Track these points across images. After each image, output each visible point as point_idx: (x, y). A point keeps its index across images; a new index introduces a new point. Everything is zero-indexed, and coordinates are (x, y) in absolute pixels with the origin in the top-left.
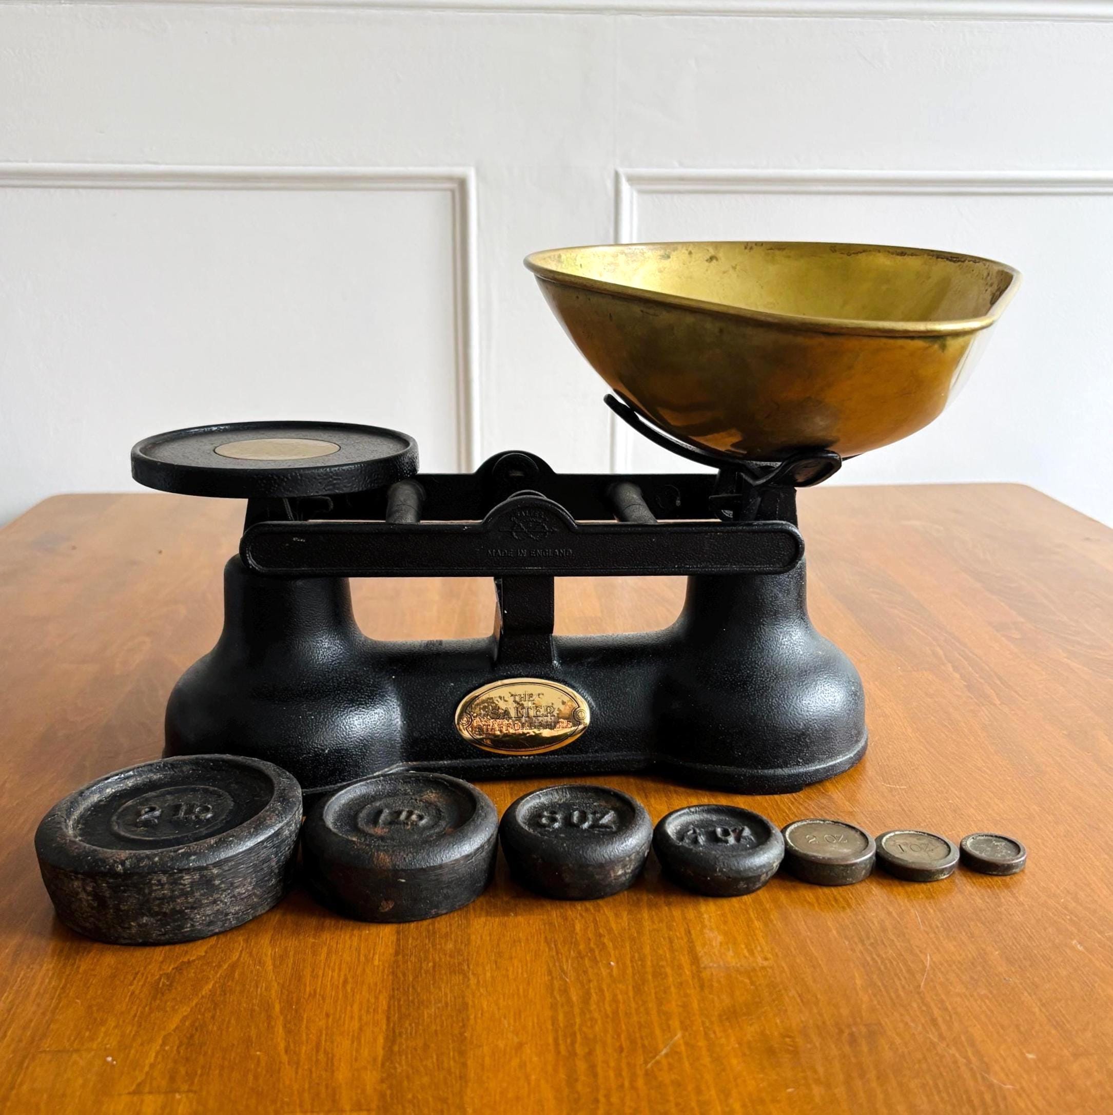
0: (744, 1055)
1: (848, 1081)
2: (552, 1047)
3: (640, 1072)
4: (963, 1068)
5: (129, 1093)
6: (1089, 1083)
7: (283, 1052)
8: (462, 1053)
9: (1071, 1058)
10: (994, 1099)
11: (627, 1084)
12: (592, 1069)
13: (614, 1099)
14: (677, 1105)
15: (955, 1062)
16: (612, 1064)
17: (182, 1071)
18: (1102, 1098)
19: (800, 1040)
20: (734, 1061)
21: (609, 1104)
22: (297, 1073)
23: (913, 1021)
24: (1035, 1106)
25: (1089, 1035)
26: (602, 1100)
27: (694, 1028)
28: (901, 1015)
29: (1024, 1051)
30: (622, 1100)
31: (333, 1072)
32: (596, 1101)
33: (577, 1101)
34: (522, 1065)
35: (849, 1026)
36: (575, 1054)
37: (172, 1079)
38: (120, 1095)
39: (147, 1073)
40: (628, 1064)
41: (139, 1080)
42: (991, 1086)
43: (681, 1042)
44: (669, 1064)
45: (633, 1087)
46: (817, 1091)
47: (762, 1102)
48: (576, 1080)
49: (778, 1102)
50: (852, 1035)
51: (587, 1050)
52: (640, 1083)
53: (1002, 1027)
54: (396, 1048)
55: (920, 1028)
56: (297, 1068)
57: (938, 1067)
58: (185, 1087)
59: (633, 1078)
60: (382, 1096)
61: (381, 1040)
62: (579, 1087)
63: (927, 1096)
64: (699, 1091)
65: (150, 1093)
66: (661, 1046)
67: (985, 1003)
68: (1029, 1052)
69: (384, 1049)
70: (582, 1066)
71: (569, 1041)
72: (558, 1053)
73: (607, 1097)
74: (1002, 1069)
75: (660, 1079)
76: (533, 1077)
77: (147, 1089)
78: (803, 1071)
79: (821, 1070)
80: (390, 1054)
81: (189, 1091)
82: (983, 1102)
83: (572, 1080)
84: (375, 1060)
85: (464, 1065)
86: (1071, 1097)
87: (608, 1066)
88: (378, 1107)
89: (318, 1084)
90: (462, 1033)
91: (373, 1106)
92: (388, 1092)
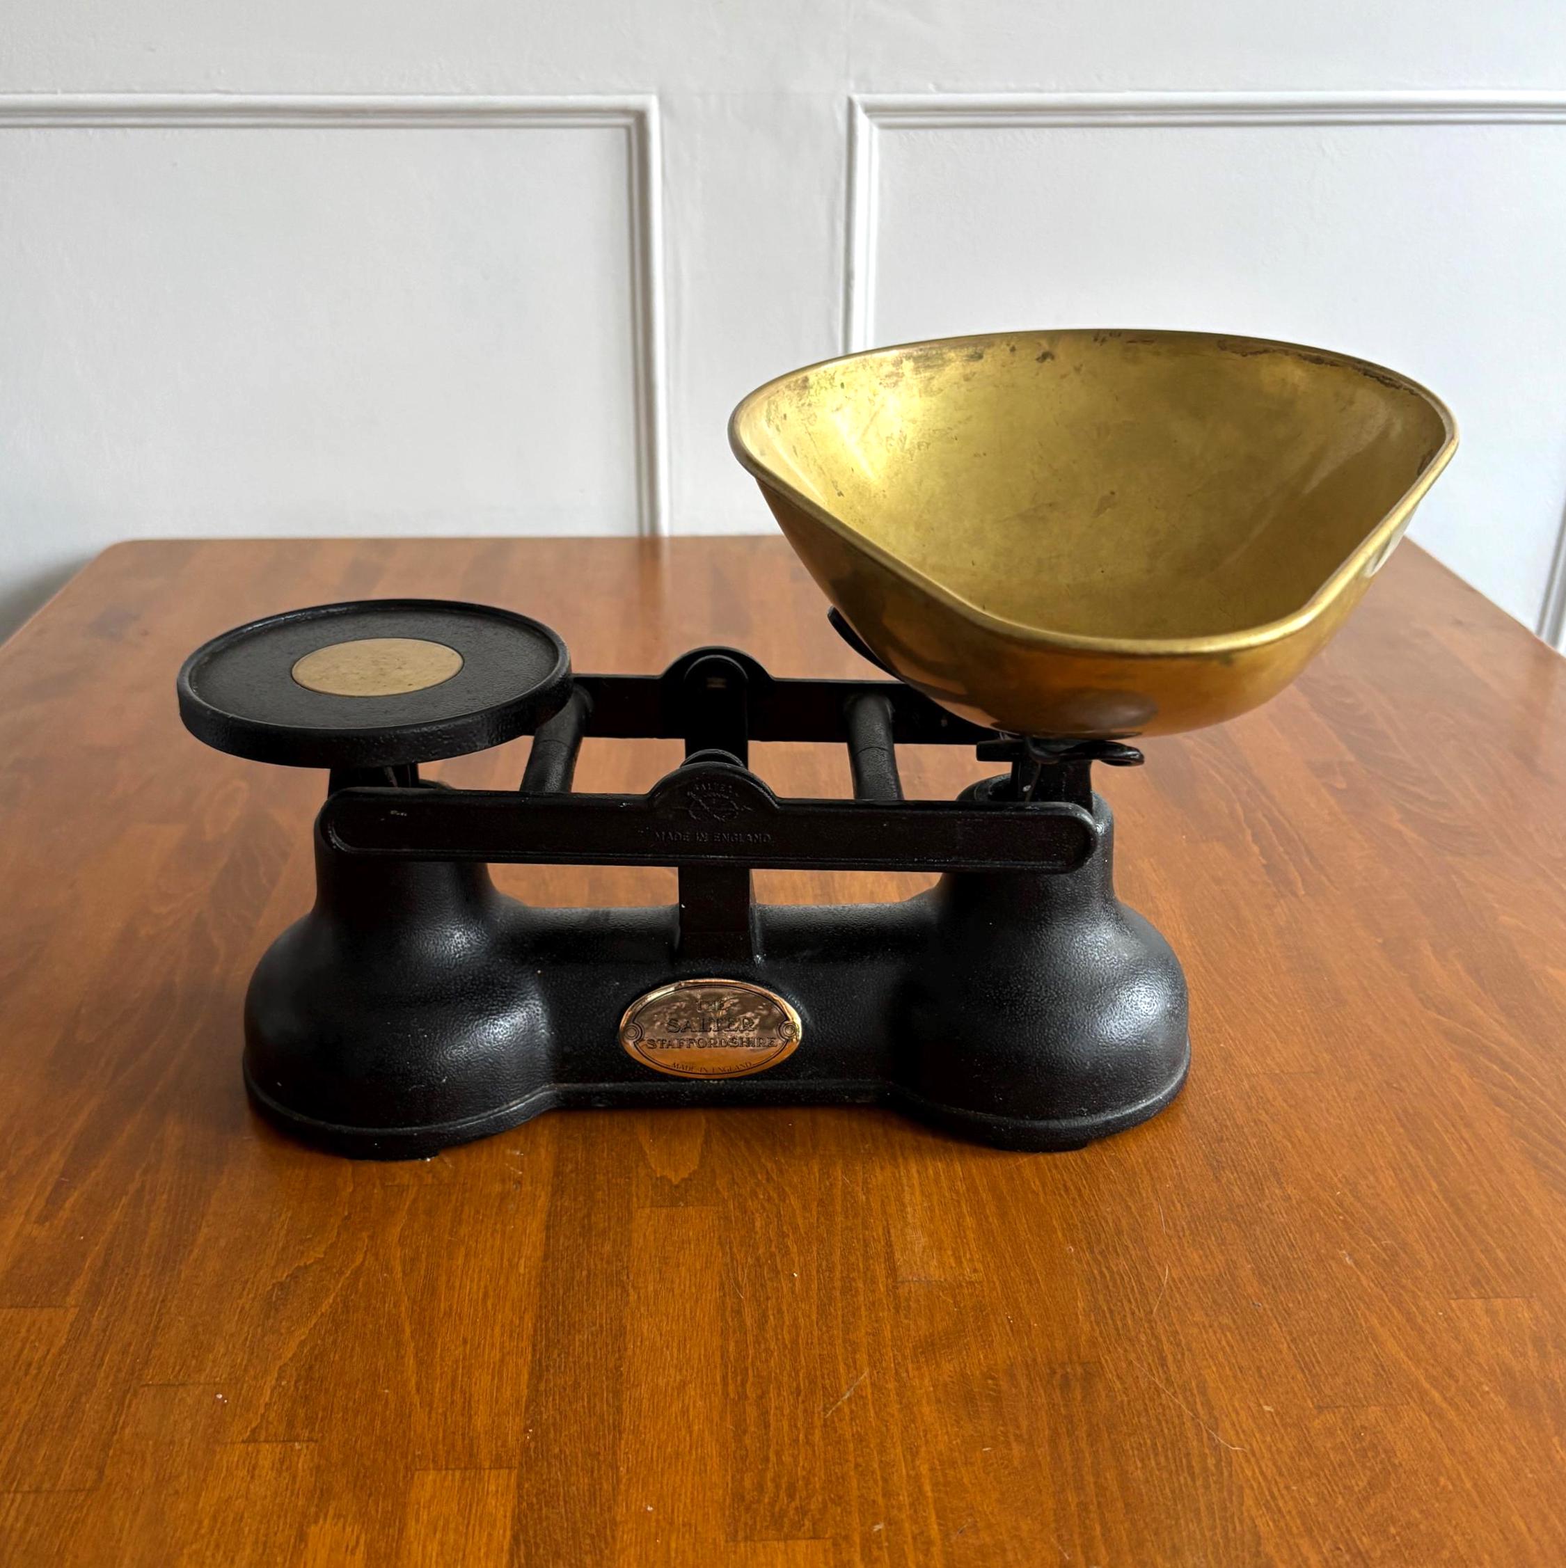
0: (938, 1401)
1: (1054, 1441)
2: (719, 1388)
3: (818, 1423)
4: (1188, 1424)
5: (243, 1442)
6: (1329, 1445)
7: (414, 1391)
8: (617, 1394)
9: (1315, 1412)
10: (1217, 1465)
11: (801, 1437)
12: (764, 1413)
13: (786, 1458)
14: (857, 1465)
15: (1180, 1416)
16: (787, 1411)
17: (301, 1412)
18: (1341, 1465)
19: (1004, 1385)
20: (926, 1409)
21: (780, 1462)
22: (430, 1418)
23: (1139, 1359)
24: (1262, 1473)
25: (1339, 1381)
26: (773, 1457)
27: (884, 1364)
28: (1126, 1351)
29: (1262, 1401)
30: (795, 1458)
31: (470, 1417)
32: (767, 1459)
33: (744, 1459)
34: (685, 1412)
35: (1063, 1365)
36: (746, 1397)
37: (291, 1425)
38: (233, 1443)
39: (263, 1415)
40: (805, 1411)
41: (254, 1425)
42: (1217, 1447)
43: (868, 1381)
44: (852, 1412)
45: (808, 1442)
46: (1017, 1450)
47: (953, 1464)
48: (745, 1432)
49: (972, 1464)
50: (1065, 1377)
51: (759, 1392)
52: (817, 1434)
53: (1241, 1368)
54: (542, 1387)
55: (1145, 1370)
56: (430, 1412)
57: (1160, 1423)
58: (306, 1434)
59: (810, 1427)
61: (525, 1377)
62: (747, 1440)
63: (1142, 1461)
64: (882, 1450)
65: (266, 1441)
66: (845, 1387)
67: (1226, 1336)
68: (1267, 1405)
69: (528, 1387)
70: (752, 1412)
71: (739, 1378)
72: (726, 1394)
73: (778, 1454)
74: (1233, 1424)
75: (840, 1432)
76: (696, 1428)
77: (262, 1438)
78: (1005, 1425)
79: (1024, 1424)
80: (534, 1399)
81: (310, 1440)
82: (1205, 1469)
83: (740, 1430)
84: (518, 1402)
85: (619, 1410)
86: (1306, 1463)
87: (783, 1415)
88: (521, 1464)
89: (454, 1433)
90: (617, 1368)
91: (515, 1463)
92: (532, 1445)
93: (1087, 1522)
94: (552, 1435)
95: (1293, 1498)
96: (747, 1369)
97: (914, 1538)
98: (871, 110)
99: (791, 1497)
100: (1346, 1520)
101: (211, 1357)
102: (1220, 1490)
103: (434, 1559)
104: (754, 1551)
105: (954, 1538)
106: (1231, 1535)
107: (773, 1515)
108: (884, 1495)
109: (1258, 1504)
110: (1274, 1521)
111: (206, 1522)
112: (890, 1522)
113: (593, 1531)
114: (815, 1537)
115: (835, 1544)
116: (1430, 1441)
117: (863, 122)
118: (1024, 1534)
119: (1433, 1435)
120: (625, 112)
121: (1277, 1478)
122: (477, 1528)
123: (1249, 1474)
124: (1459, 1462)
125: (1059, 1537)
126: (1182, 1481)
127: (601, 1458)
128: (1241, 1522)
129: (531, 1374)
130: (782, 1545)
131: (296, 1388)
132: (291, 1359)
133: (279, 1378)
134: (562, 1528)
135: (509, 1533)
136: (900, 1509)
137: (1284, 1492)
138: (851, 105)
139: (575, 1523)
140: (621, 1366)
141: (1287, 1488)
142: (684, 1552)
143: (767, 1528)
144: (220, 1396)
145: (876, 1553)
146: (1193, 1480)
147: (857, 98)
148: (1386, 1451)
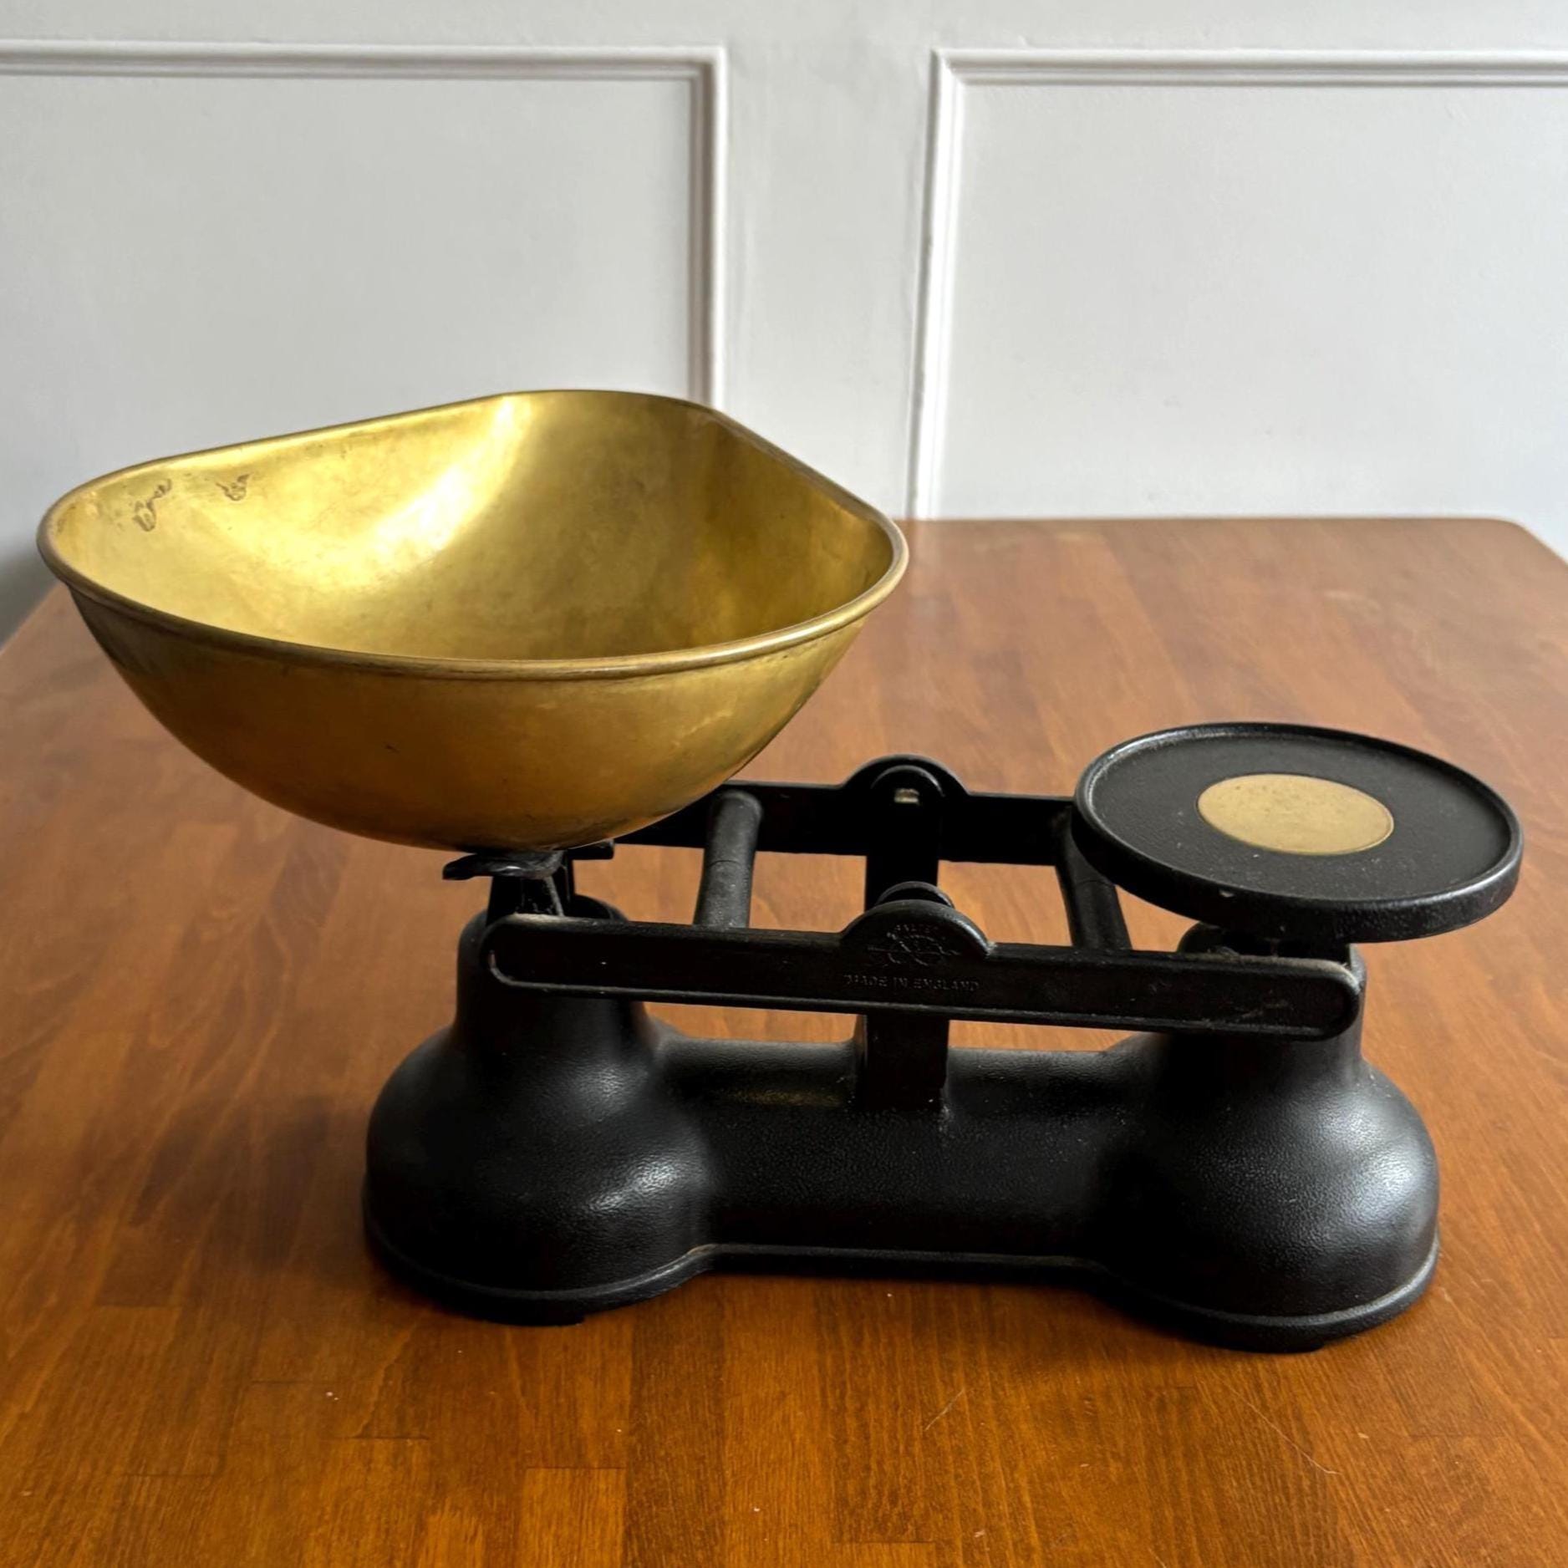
0: (1036, 1419)
1: (1150, 1459)
2: (818, 1399)
3: (917, 1434)
4: (1284, 1448)
5: (358, 1437)
6: (1423, 1472)
7: (519, 1393)
8: (718, 1402)
9: (1410, 1440)
10: (1312, 1487)
11: (902, 1448)
12: (864, 1426)
13: (887, 1467)
14: (957, 1476)
15: (1275, 1440)
16: (886, 1424)
17: (411, 1412)
18: (1435, 1490)
19: (1100, 1405)
20: (1024, 1427)
21: (882, 1471)
22: (537, 1420)
23: (1235, 1386)
24: (1357, 1497)
25: (1435, 1412)
26: (874, 1466)
27: (981, 1383)
28: (1222, 1377)
29: (1357, 1428)
30: (896, 1468)
31: (576, 1421)
32: (868, 1468)
33: (846, 1466)
34: (785, 1420)
35: (1159, 1389)
36: (845, 1409)
37: (401, 1420)
38: (347, 1438)
39: (373, 1413)
40: (905, 1424)
41: (365, 1422)
42: (1311, 1471)
43: (966, 1398)
44: (950, 1426)
45: (908, 1453)
46: (1114, 1468)
47: (1052, 1478)
48: (846, 1442)
49: (1070, 1479)
50: (1161, 1400)
51: (858, 1405)
52: (917, 1448)
53: (1336, 1397)
54: (645, 1393)
55: (1241, 1395)
56: (537, 1414)
57: (1255, 1445)
58: (416, 1432)
59: (909, 1442)
60: (632, 1450)
61: (627, 1383)
62: (848, 1450)
63: (1238, 1481)
64: (981, 1463)
65: (379, 1437)
66: (942, 1403)
67: (1322, 1366)
68: (1363, 1432)
69: (631, 1393)
70: (852, 1424)
71: (838, 1391)
72: (825, 1406)
73: (880, 1463)
74: (1328, 1450)
75: (939, 1444)
76: (798, 1436)
77: (375, 1433)
78: (1102, 1443)
79: (1121, 1443)
80: (637, 1404)
81: (422, 1437)
82: (1300, 1490)
83: (841, 1441)
84: (621, 1407)
85: (721, 1417)
86: (1400, 1488)
87: (882, 1427)
88: (628, 1464)
89: (562, 1434)
90: (717, 1378)
91: (623, 1463)
92: (639, 1448)
93: (1184, 1536)
94: (657, 1438)
95: (1387, 1520)
96: (844, 1383)
97: (1015, 1545)
98: (958, 65)
99: (894, 1503)
100: (1438, 1541)
101: (318, 1357)
102: (1315, 1509)
103: (550, 1551)
104: (860, 1553)
105: (1053, 1546)
106: (1325, 1550)
107: (876, 1521)
108: (984, 1505)
109: (1351, 1524)
110: (1367, 1540)
111: (329, 1509)
112: (990, 1529)
113: (703, 1529)
114: (919, 1540)
115: (939, 1549)
116: (1524, 1471)
117: (946, 76)
118: (1123, 1546)
119: (1528, 1464)
120: (689, 63)
121: (1371, 1501)
122: (590, 1523)
123: (1343, 1496)
124: (1552, 1491)
125: (1157, 1549)
126: (1277, 1501)
127: (707, 1461)
128: (1334, 1539)
129: (634, 1380)
130: (886, 1547)
131: (404, 1388)
132: (397, 1361)
133: (386, 1379)
134: (672, 1526)
135: (621, 1529)
136: (1000, 1519)
137: (1377, 1513)
138: (934, 61)
139: (684, 1520)
140: (720, 1376)
141: (1381, 1510)
142: (791, 1551)
143: (871, 1532)
144: (330, 1394)
145: (977, 1557)
146: (1288, 1500)
147: (943, 52)
148: (1479, 1479)
